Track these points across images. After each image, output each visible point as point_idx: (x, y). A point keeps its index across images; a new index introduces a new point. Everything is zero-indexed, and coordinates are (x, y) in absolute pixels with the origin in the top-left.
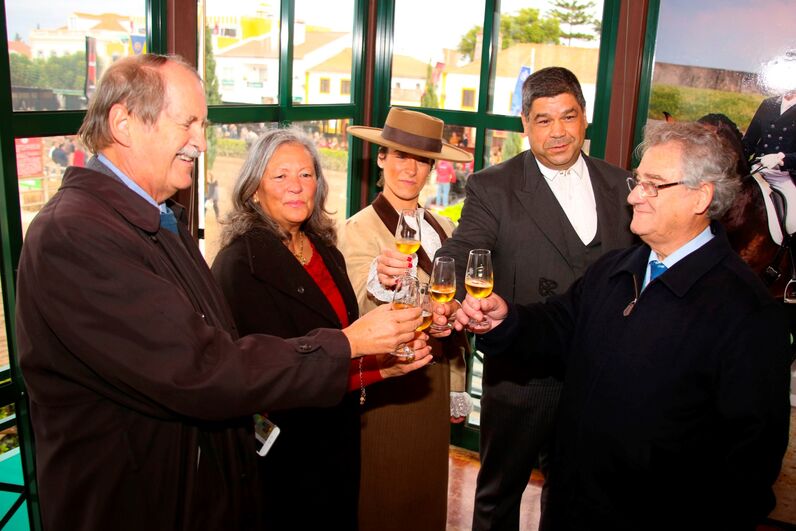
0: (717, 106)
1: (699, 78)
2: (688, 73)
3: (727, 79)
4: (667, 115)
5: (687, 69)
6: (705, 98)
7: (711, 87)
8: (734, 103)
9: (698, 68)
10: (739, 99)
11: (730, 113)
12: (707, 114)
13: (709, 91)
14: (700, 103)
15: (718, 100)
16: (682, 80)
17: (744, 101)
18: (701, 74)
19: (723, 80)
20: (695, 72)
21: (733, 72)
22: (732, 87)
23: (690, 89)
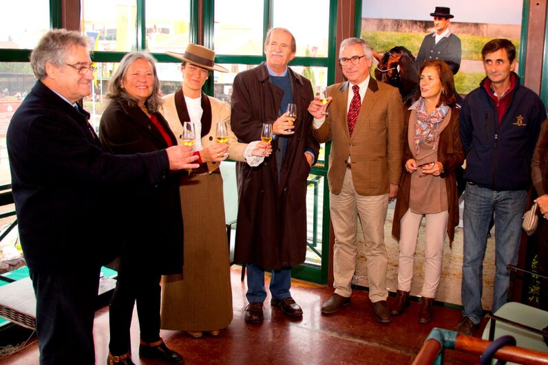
0: (399, 42)
1: (387, 26)
2: (381, 24)
3: (404, 25)
4: (372, 49)
5: (381, 20)
6: (392, 37)
7: (395, 31)
8: (409, 39)
9: (387, 19)
10: (411, 36)
11: (407, 45)
12: (394, 47)
13: (394, 33)
14: (389, 40)
15: (399, 38)
16: (378, 28)
17: (414, 37)
18: (389, 23)
19: (401, 26)
20: (385, 22)
21: (406, 21)
22: (407, 30)
23: (383, 32)
